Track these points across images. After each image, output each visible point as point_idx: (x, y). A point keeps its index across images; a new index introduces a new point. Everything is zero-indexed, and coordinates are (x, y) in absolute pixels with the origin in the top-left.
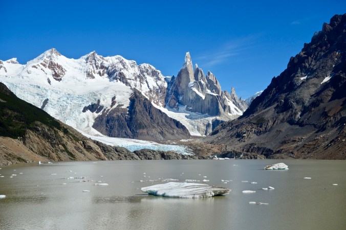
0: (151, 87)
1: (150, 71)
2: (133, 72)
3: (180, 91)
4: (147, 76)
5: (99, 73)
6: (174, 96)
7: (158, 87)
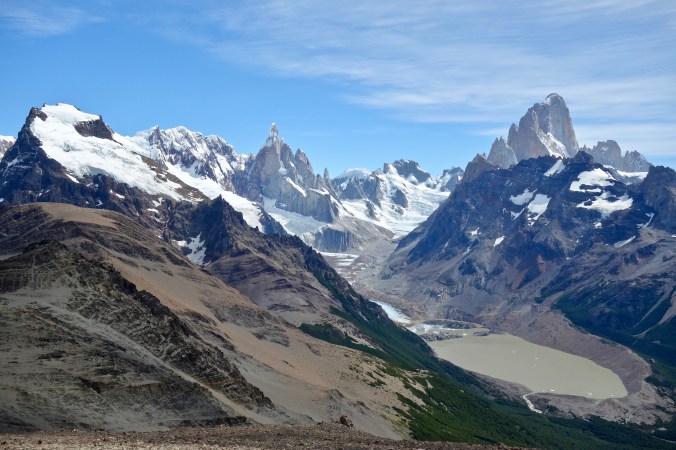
0: (225, 171)
1: (220, 146)
2: (203, 152)
3: (263, 176)
4: (217, 155)
5: (170, 160)
6: (255, 185)
7: (233, 172)
